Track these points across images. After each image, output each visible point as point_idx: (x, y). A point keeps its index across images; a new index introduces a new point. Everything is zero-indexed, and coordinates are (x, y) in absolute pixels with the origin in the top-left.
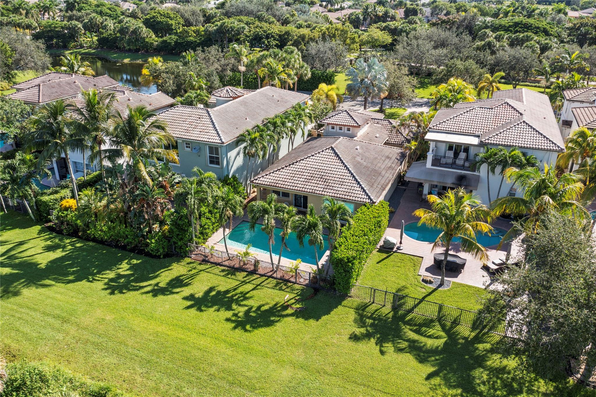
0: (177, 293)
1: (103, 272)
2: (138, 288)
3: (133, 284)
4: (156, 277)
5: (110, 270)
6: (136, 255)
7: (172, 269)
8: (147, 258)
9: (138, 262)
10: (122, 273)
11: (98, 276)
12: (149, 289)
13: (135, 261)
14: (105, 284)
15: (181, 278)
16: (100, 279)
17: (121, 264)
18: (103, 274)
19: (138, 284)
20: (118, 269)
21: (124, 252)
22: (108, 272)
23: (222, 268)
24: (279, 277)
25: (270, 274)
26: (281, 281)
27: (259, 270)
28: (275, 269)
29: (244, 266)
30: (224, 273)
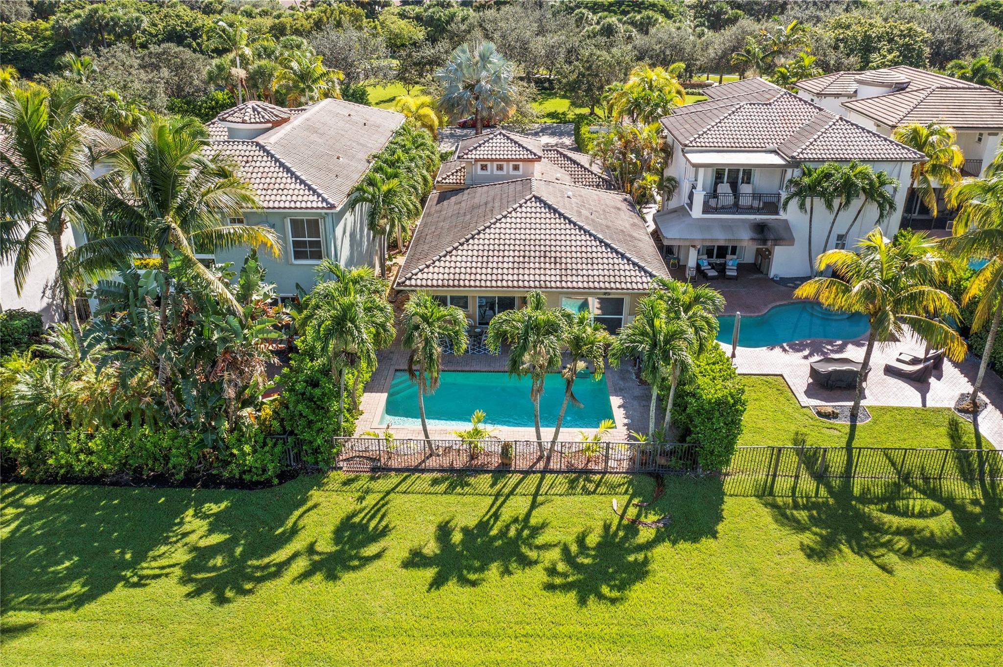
0: (378, 556)
1: (151, 554)
2: (273, 569)
3: (255, 563)
4: (294, 531)
5: (166, 541)
6: (205, 492)
7: (315, 506)
8: (239, 494)
9: (223, 505)
10: (203, 543)
11: (144, 565)
12: (301, 564)
13: (214, 508)
14: (183, 581)
15: (356, 520)
16: (157, 572)
17: (181, 523)
18: (155, 559)
19: (266, 560)
20: (185, 535)
21: (170, 491)
22: (163, 549)
23: (428, 476)
24: (563, 467)
25: (541, 465)
26: (574, 475)
27: (513, 463)
28: (545, 454)
29: (475, 462)
30: (443, 487)
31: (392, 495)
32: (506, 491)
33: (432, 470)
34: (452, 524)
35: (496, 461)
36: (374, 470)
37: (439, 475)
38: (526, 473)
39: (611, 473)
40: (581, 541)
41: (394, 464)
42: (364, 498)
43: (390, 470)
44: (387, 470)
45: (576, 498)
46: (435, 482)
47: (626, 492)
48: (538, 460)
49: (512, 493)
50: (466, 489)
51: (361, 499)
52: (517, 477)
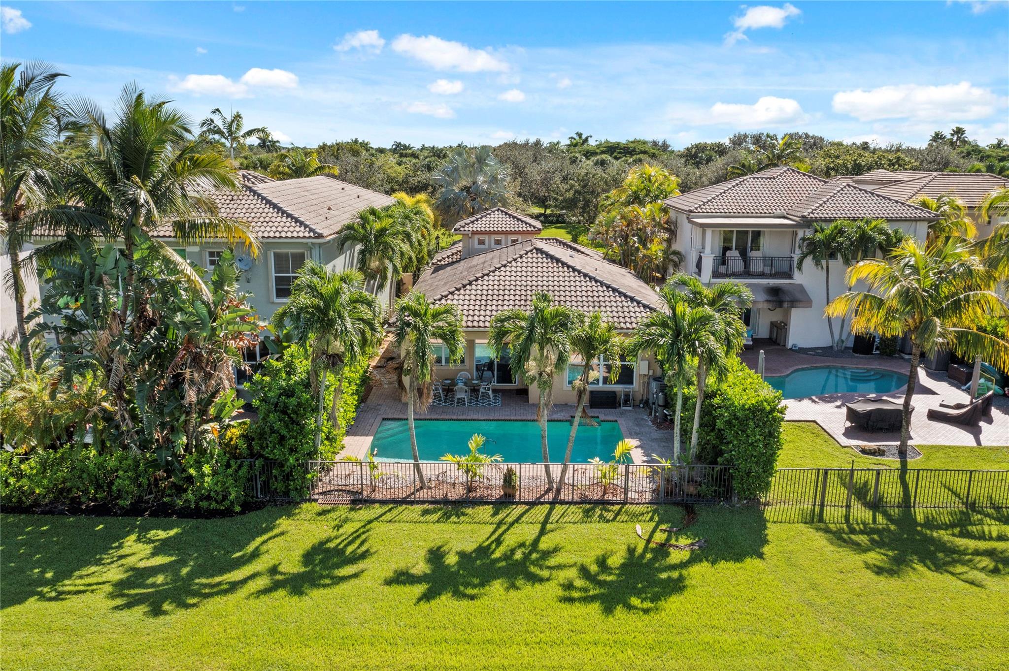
0: (356, 576)
1: (77, 573)
2: (225, 587)
3: (204, 581)
4: (256, 554)
5: (98, 562)
6: (154, 520)
7: (282, 534)
8: (192, 522)
9: (172, 533)
10: (142, 564)
11: (67, 582)
12: (262, 582)
13: (162, 534)
14: (112, 596)
15: (331, 545)
16: (82, 588)
17: (120, 546)
18: (81, 577)
19: (217, 579)
20: (121, 557)
21: (110, 519)
22: (93, 569)
23: (419, 508)
24: (575, 498)
25: (550, 496)
26: (588, 506)
27: (518, 493)
28: (555, 486)
29: (471, 495)
30: (435, 517)
31: (375, 523)
32: (510, 520)
33: (423, 502)
34: (446, 548)
35: (498, 493)
36: (354, 502)
37: (431, 507)
38: (532, 504)
39: (631, 503)
40: (602, 562)
41: (378, 496)
42: (341, 526)
43: (374, 502)
44: (369, 502)
45: (593, 525)
46: (426, 512)
47: (651, 519)
48: (547, 491)
49: (517, 521)
50: (462, 518)
51: (338, 527)
52: (521, 509)
